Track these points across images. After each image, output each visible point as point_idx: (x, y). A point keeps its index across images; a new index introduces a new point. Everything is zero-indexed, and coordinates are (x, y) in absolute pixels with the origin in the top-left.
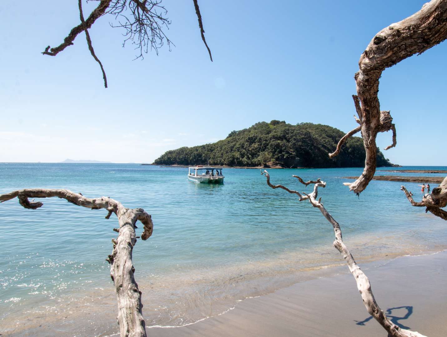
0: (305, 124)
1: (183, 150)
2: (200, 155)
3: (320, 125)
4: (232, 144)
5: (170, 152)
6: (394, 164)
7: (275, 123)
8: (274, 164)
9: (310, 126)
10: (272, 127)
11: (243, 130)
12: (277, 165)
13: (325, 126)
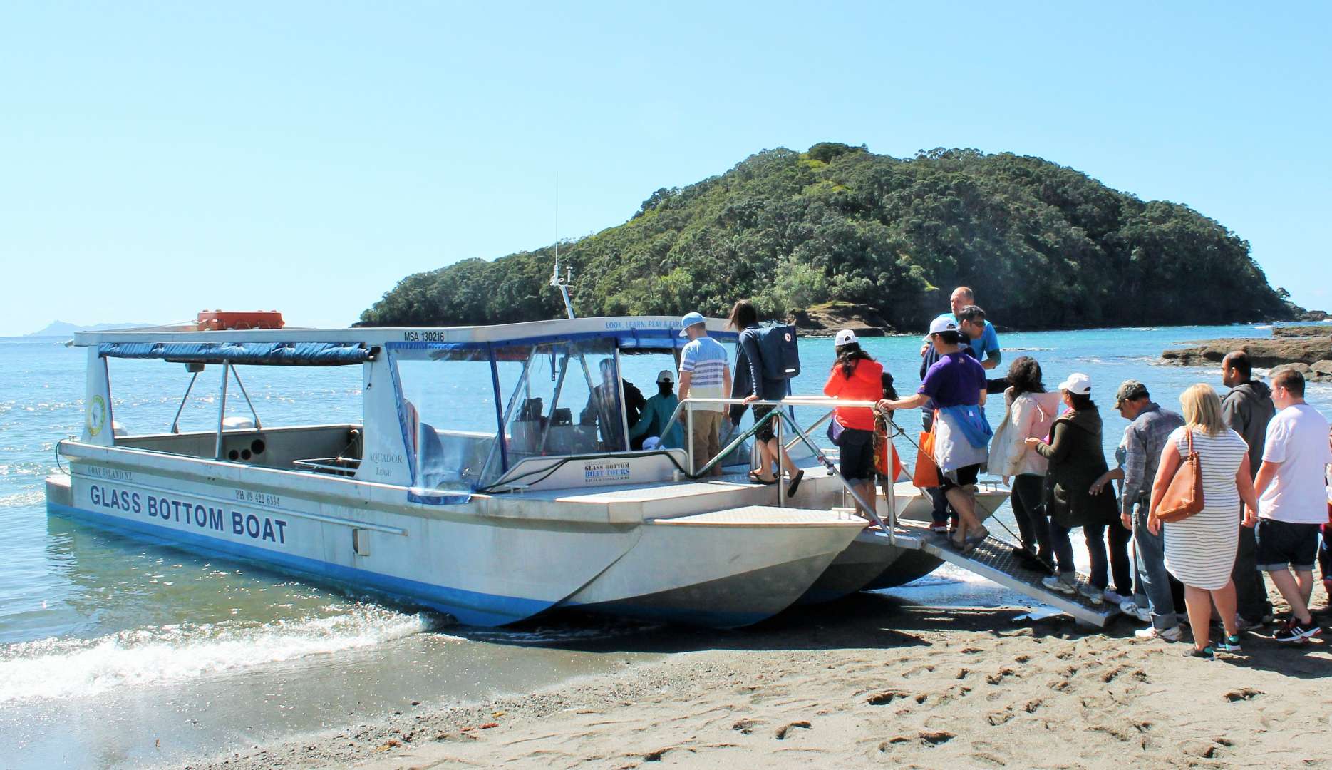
0: (947, 155)
1: (467, 269)
2: (531, 285)
3: (1008, 158)
4: (660, 239)
5: (420, 281)
6: (1309, 310)
7: (826, 152)
8: (838, 315)
9: (972, 157)
10: (817, 166)
11: (699, 184)
12: (850, 319)
13: (1027, 159)
